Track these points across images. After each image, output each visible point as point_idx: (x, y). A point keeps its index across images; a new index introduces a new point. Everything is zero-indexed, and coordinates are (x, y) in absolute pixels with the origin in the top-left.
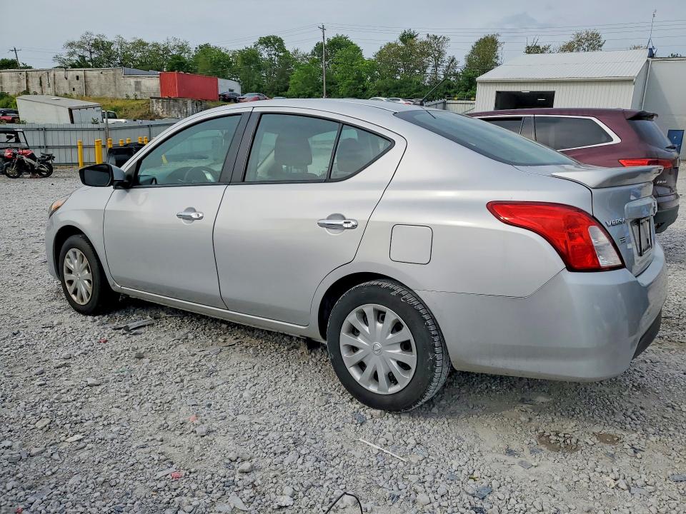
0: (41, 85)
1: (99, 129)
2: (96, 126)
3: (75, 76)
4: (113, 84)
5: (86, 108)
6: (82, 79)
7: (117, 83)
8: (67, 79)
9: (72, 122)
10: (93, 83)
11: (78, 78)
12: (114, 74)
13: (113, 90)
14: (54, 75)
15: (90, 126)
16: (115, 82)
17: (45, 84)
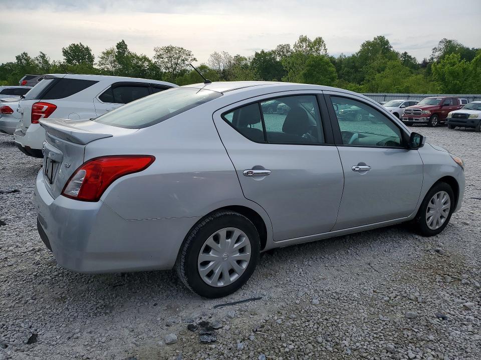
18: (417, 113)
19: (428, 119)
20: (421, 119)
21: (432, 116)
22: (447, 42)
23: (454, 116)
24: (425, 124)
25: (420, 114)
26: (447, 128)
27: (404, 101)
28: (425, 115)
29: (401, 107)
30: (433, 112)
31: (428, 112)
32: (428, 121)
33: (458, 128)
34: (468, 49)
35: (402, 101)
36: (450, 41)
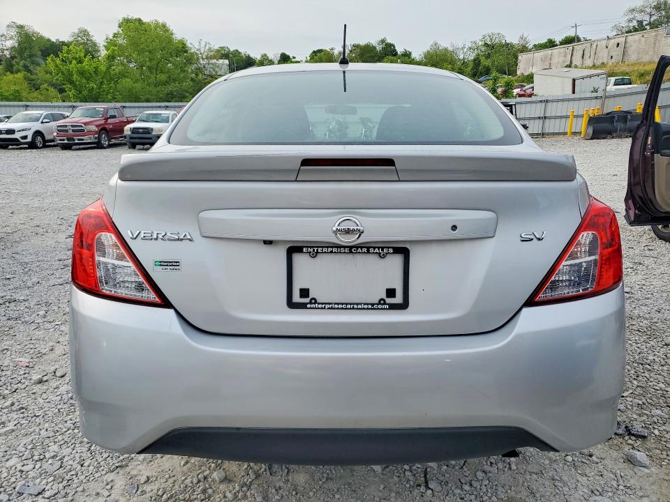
0: (583, 57)
1: (596, 98)
2: (594, 95)
3: (616, 43)
4: (653, 45)
5: (590, 77)
6: (622, 46)
7: (657, 45)
8: (607, 47)
9: (574, 92)
10: (632, 48)
11: (618, 45)
12: (656, 36)
13: (651, 53)
14: (597, 46)
15: (589, 95)
16: (655, 44)
17: (586, 56)
18: (78, 130)
19: (96, 138)
20: (87, 139)
21: (99, 133)
22: (18, 27)
23: (134, 130)
24: (93, 145)
25: (83, 131)
26: (127, 147)
27: (44, 112)
28: (90, 132)
29: (42, 123)
30: (101, 128)
31: (93, 128)
32: (97, 140)
33: (141, 147)
34: (49, 40)
35: (41, 112)
36: (21, 27)
